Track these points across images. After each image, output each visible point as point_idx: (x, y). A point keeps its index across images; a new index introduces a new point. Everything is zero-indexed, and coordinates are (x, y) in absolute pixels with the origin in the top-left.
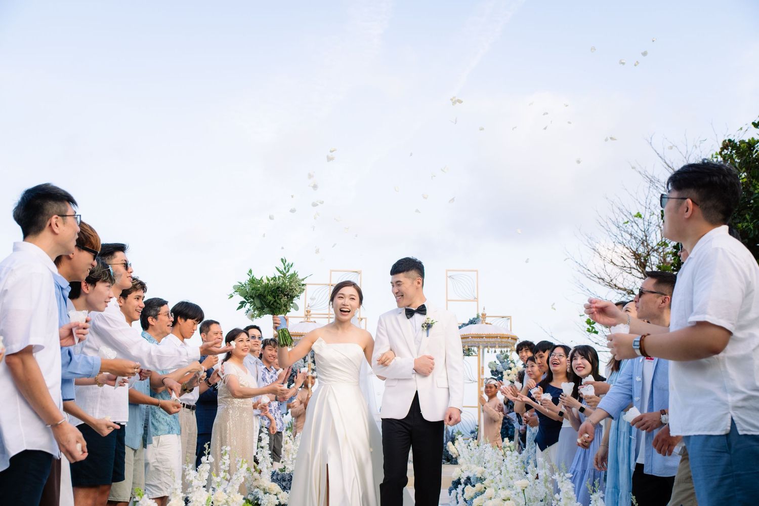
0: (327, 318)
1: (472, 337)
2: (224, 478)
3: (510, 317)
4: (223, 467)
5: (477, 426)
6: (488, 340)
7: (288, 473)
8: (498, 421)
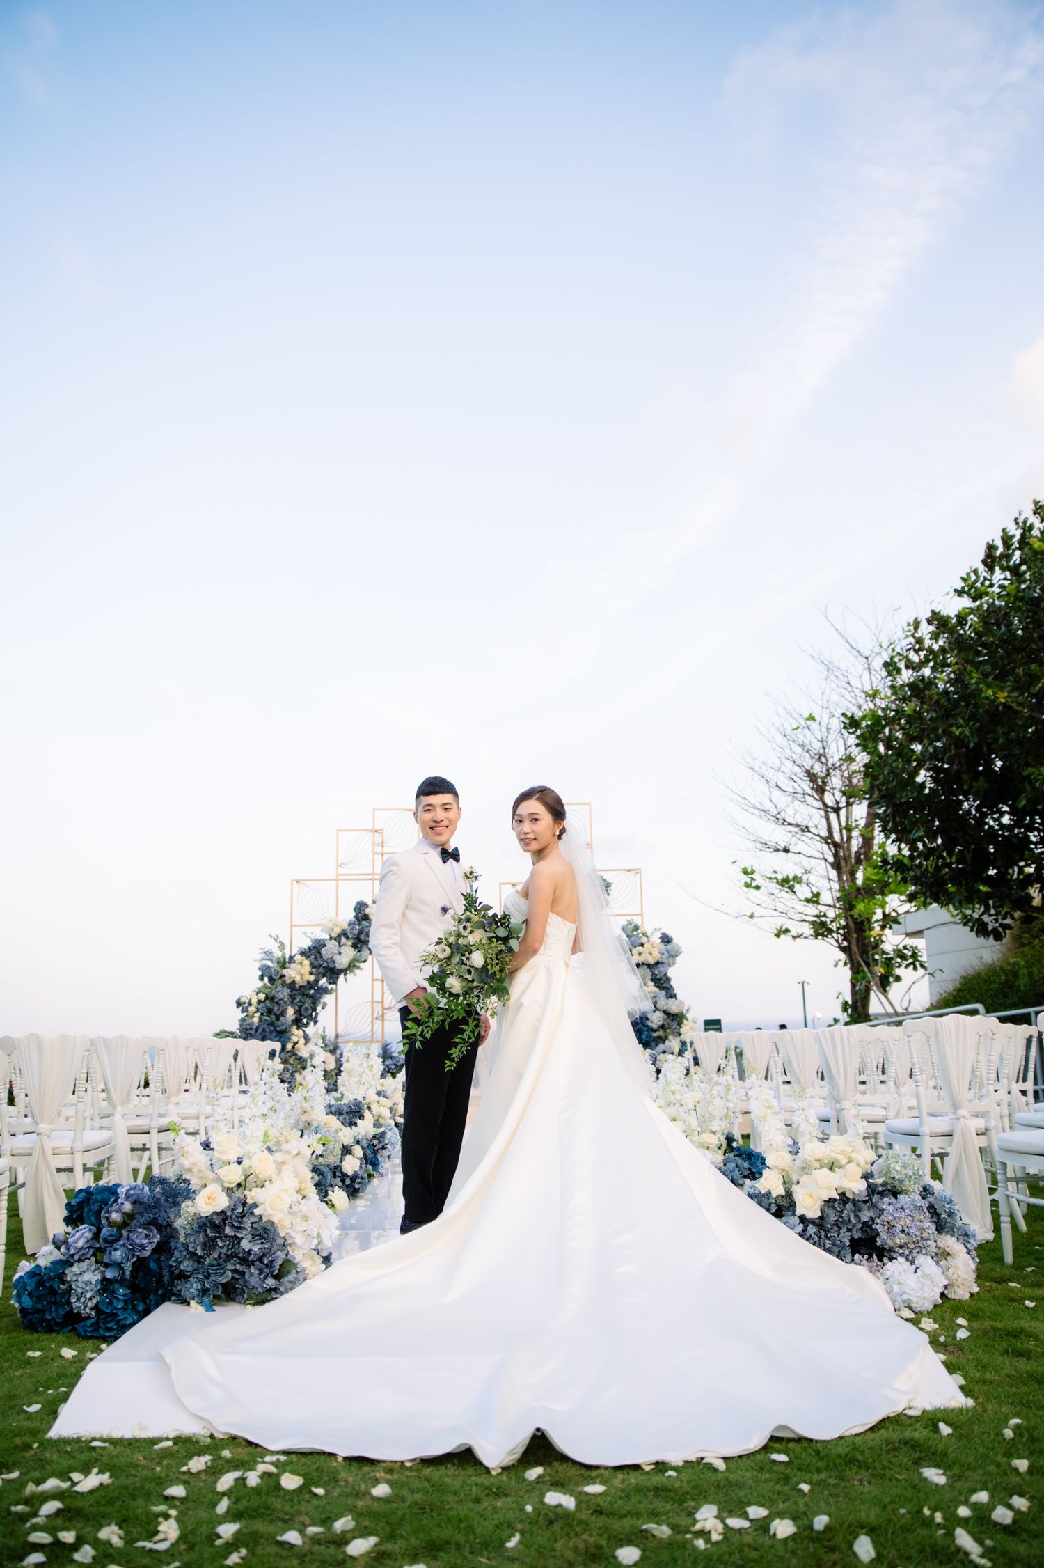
3: (640, 869)
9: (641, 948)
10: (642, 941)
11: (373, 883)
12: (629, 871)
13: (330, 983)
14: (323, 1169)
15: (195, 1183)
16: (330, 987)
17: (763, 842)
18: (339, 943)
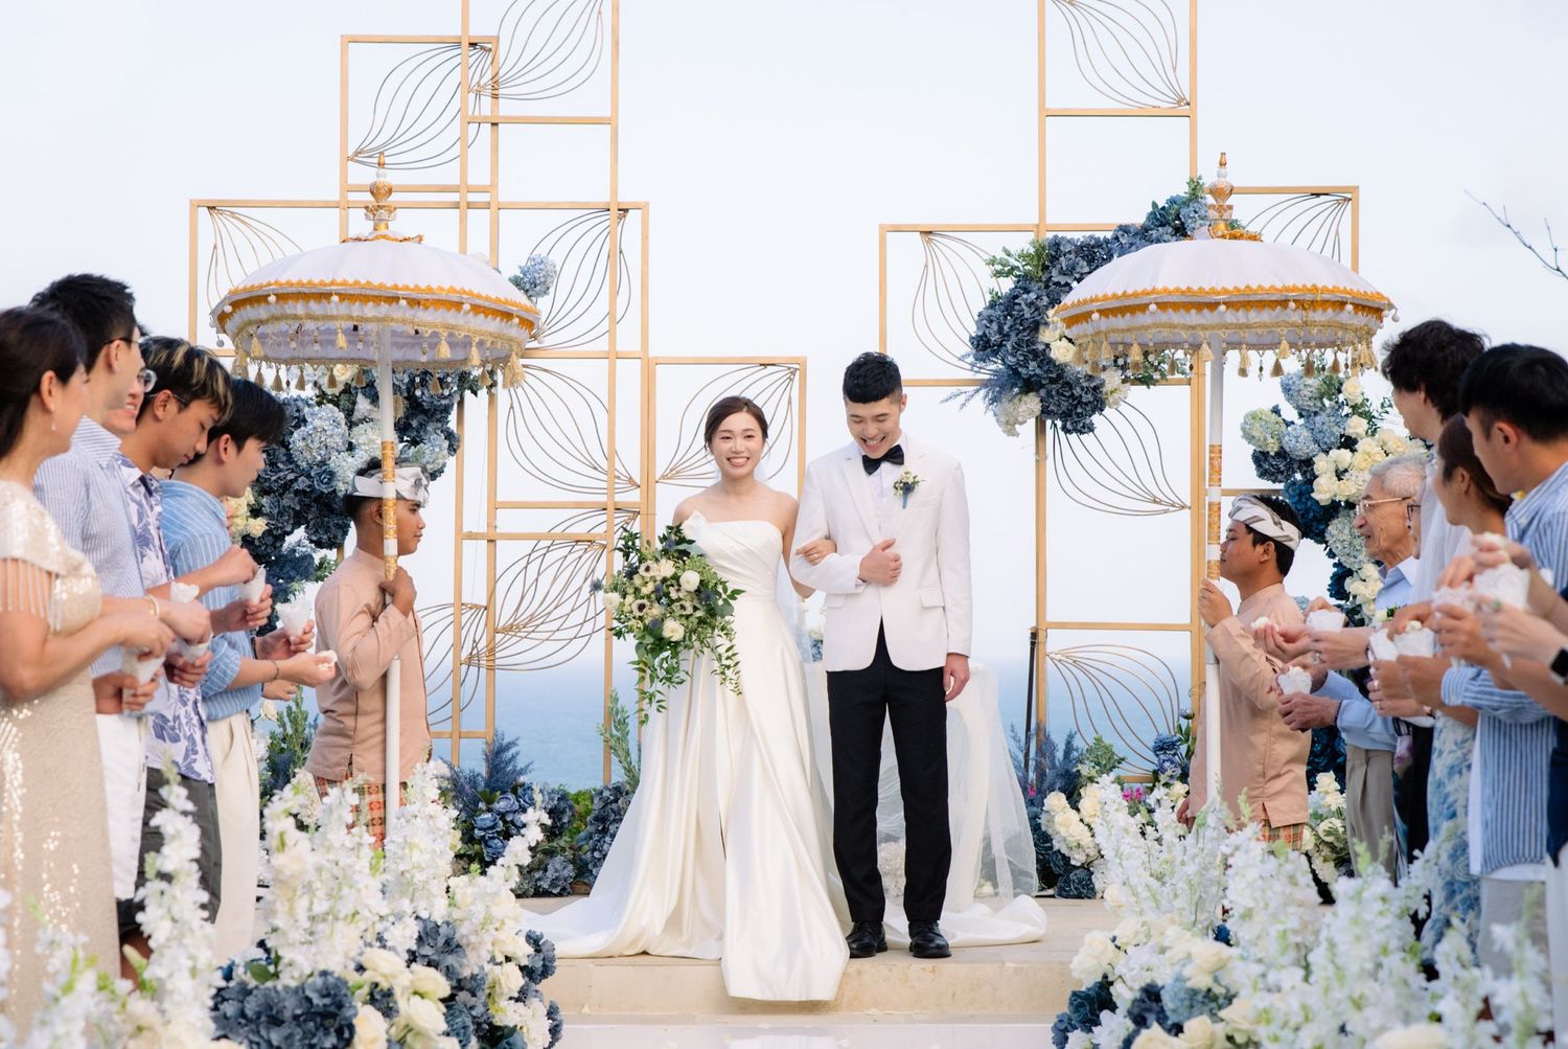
0: (456, 206)
1: (1162, 306)
3: (1354, 189)
5: (1187, 717)
6: (1241, 316)
7: (293, 984)
9: (1345, 455)
10: (1349, 432)
11: (463, 220)
12: (1318, 195)
13: (319, 544)
16: (318, 555)
18: (349, 413)
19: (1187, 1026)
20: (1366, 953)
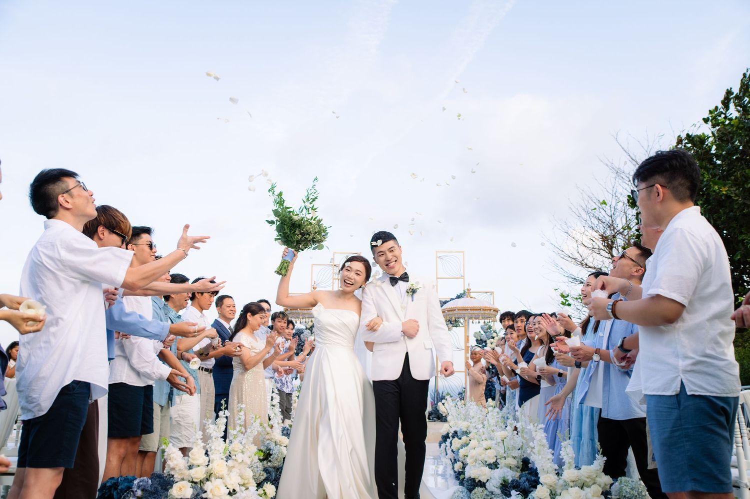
1: (459, 310)
2: (240, 431)
3: (493, 292)
4: (239, 422)
5: (464, 388)
6: (473, 312)
8: (482, 383)
9: (492, 339)
10: (493, 336)
12: (487, 293)
14: (271, 469)
15: (177, 477)
17: (574, 277)
18: (311, 331)
19: (463, 438)
20: (494, 421)
